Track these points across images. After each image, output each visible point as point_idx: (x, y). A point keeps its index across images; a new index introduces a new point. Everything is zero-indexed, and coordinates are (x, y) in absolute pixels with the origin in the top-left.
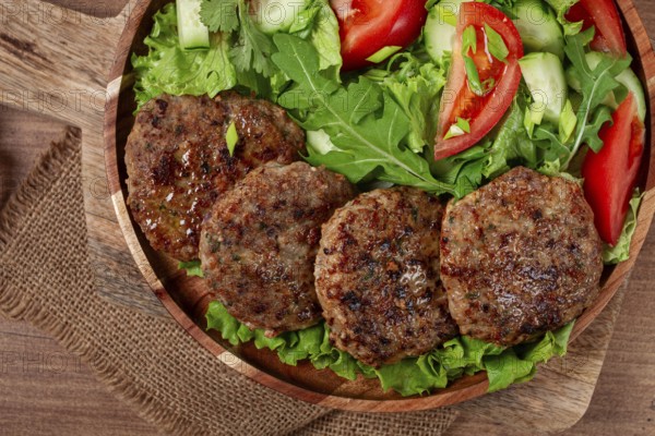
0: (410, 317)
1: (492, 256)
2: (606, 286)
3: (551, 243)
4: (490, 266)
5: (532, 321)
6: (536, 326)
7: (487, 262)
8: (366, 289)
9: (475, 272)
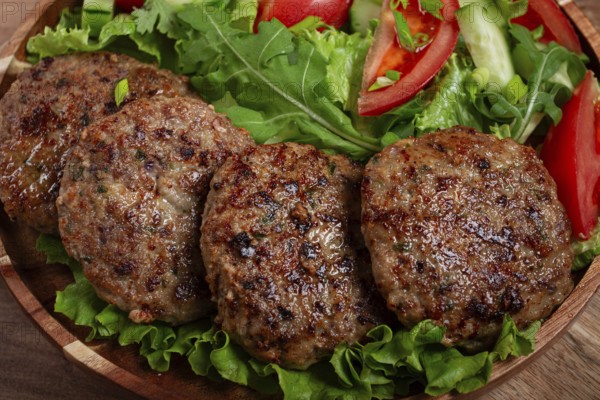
0: (320, 286)
1: (427, 200)
2: (581, 284)
3: (503, 200)
4: (424, 212)
5: (483, 297)
6: (489, 306)
7: (420, 208)
8: (263, 235)
9: (405, 216)
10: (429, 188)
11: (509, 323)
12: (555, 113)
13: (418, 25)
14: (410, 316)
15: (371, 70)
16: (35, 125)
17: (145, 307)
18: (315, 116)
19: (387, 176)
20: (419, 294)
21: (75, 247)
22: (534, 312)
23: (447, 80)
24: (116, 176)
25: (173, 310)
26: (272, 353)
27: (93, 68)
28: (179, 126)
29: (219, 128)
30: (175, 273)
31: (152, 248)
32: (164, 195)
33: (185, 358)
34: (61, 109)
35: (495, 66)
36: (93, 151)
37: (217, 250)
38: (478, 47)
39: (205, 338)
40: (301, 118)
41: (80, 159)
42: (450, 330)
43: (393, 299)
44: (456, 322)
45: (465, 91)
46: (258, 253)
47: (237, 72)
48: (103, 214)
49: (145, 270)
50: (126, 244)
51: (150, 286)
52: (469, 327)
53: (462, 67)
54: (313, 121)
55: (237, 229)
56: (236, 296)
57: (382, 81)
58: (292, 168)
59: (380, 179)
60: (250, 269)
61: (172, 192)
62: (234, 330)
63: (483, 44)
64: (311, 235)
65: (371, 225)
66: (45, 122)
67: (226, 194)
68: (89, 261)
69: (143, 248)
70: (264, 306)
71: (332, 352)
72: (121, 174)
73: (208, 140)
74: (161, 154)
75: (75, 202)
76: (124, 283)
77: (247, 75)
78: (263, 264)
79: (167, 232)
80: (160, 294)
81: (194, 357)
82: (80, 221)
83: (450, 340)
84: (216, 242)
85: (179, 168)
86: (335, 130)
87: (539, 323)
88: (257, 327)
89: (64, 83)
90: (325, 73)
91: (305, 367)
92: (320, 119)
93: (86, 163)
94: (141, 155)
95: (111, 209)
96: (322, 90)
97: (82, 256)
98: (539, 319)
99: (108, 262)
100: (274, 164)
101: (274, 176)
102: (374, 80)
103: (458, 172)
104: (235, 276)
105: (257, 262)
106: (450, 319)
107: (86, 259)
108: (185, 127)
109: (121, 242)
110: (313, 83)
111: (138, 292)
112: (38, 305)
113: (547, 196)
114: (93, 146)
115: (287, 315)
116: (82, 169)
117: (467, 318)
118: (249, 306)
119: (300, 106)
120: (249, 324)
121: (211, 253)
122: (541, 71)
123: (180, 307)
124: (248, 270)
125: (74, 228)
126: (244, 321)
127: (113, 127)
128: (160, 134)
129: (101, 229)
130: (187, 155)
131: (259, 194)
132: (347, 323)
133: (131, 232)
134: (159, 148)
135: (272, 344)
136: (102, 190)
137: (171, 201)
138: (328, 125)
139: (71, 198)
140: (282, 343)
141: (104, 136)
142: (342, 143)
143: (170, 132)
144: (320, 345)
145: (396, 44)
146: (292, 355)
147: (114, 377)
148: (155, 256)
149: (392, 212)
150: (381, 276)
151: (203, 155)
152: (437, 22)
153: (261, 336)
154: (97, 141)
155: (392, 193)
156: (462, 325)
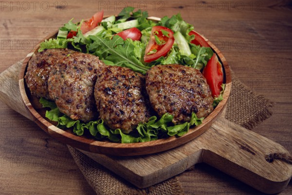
1: (166, 79)
2: (216, 109)
3: (190, 81)
5: (185, 108)
6: (187, 111)
7: (165, 81)
8: (115, 89)
9: (160, 83)
10: (167, 76)
11: (194, 114)
12: (205, 62)
13: (162, 39)
14: (162, 113)
15: (148, 50)
16: (41, 65)
17: (75, 114)
18: (130, 62)
19: (153, 73)
20: (165, 106)
21: (53, 94)
22: (201, 114)
23: (171, 53)
24: (68, 73)
25: (85, 116)
26: (118, 125)
27: (60, 51)
28: (88, 61)
29: (100, 63)
30: (86, 104)
31: (78, 96)
32: (82, 80)
33: (88, 130)
34: (49, 61)
35: (185, 50)
36: (60, 66)
37: (99, 93)
38: (180, 45)
39: (95, 122)
40: (126, 62)
41: (56, 68)
42: (175, 117)
43: (157, 107)
44: (177, 115)
45: (177, 56)
46: (113, 93)
47: (106, 50)
48: (63, 84)
49: (76, 102)
50: (70, 93)
51: (77, 107)
52: (181, 117)
53: (176, 51)
54: (130, 63)
55: (106, 86)
56: (106, 106)
57: (151, 52)
58: (124, 72)
59: (152, 74)
60: (111, 98)
61: (85, 80)
62: (105, 118)
63: (182, 43)
64: (130, 91)
65: (149, 86)
66: (44, 65)
67: (103, 77)
68: (58, 99)
69: (75, 95)
70: (115, 109)
71: (137, 126)
72: (69, 73)
73: (97, 66)
74: (82, 68)
75: (54, 80)
76: (69, 106)
77: (109, 50)
78: (114, 97)
79: (83, 91)
80: (81, 110)
81: (92, 130)
82: (55, 86)
83: (175, 121)
84: (99, 90)
85: (87, 73)
86: (137, 66)
87: (203, 118)
88: (113, 116)
89: (51, 55)
90: (133, 49)
91: (128, 132)
92: (132, 62)
93: (58, 69)
94: (76, 68)
95: (66, 83)
96: (132, 54)
97: (56, 97)
98: (203, 117)
99: (64, 98)
100: (118, 70)
101: (118, 73)
102: (149, 52)
103: (175, 73)
104: (106, 100)
105: (113, 96)
106: (175, 114)
107: (57, 98)
108: (90, 61)
109: (68, 93)
110: (130, 52)
111: (73, 109)
112: (40, 116)
113: (204, 82)
114: (60, 64)
115: (123, 113)
116: (57, 71)
117: (180, 114)
118: (110, 109)
119: (126, 59)
120: (110, 115)
121: (98, 94)
122: (200, 52)
123: (87, 115)
124: (110, 98)
125: (54, 88)
126: (109, 114)
127: (67, 59)
128: (82, 62)
129: (62, 88)
130: (90, 69)
131: (113, 77)
132: (142, 116)
133: (72, 90)
134: (81, 66)
135: (118, 122)
136: (63, 77)
137: (85, 83)
138: (135, 64)
139: (53, 79)
140: (121, 122)
141: (64, 62)
142: (139, 69)
143: (85, 62)
144: (133, 123)
145: (155, 44)
146: (124, 126)
147: (65, 135)
148: (79, 98)
149: (156, 82)
150: (152, 100)
151: (95, 70)
152: (168, 38)
153: (114, 119)
154: (61, 63)
155: (155, 77)
156: (179, 116)
